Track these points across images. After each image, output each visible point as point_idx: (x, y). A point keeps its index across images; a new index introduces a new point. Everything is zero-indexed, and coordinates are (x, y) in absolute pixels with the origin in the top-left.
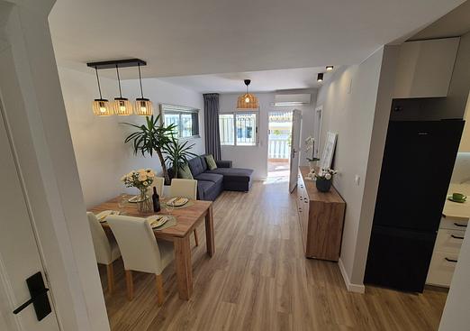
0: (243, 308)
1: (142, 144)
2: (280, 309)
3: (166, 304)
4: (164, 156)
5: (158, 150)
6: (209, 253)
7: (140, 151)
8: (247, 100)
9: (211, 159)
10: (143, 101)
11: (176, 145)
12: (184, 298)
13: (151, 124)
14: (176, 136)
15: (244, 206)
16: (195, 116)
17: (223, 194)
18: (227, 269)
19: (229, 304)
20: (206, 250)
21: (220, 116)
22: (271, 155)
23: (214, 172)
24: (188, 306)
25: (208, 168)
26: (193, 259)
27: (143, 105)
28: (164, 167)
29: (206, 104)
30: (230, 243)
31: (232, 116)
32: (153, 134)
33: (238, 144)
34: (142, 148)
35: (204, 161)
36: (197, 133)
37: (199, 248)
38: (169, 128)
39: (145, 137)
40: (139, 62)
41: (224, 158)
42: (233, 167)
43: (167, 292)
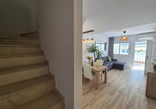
0: (114, 98)
1: (90, 51)
2: (128, 103)
3: (92, 88)
4: (95, 54)
5: (94, 52)
6: (105, 82)
7: (89, 52)
8: (124, 38)
9: (110, 58)
10: (92, 39)
11: (99, 51)
12: (97, 89)
13: (93, 46)
14: (99, 49)
15: (120, 74)
16: (105, 44)
17: (112, 70)
18: (110, 87)
19: (109, 95)
20: (104, 81)
21: (114, 44)
22: (135, 59)
23: (110, 62)
24: (97, 91)
25: (108, 61)
26: (100, 82)
27: (92, 40)
28: (95, 57)
29: (110, 41)
30: (113, 82)
31: (119, 44)
32: (93, 48)
33: (120, 54)
34: (90, 52)
35: (107, 58)
36: (106, 49)
37: (102, 80)
38: (98, 47)
39: (91, 49)
40: (92, 31)
41: (115, 58)
42: (118, 61)
43: (92, 86)
